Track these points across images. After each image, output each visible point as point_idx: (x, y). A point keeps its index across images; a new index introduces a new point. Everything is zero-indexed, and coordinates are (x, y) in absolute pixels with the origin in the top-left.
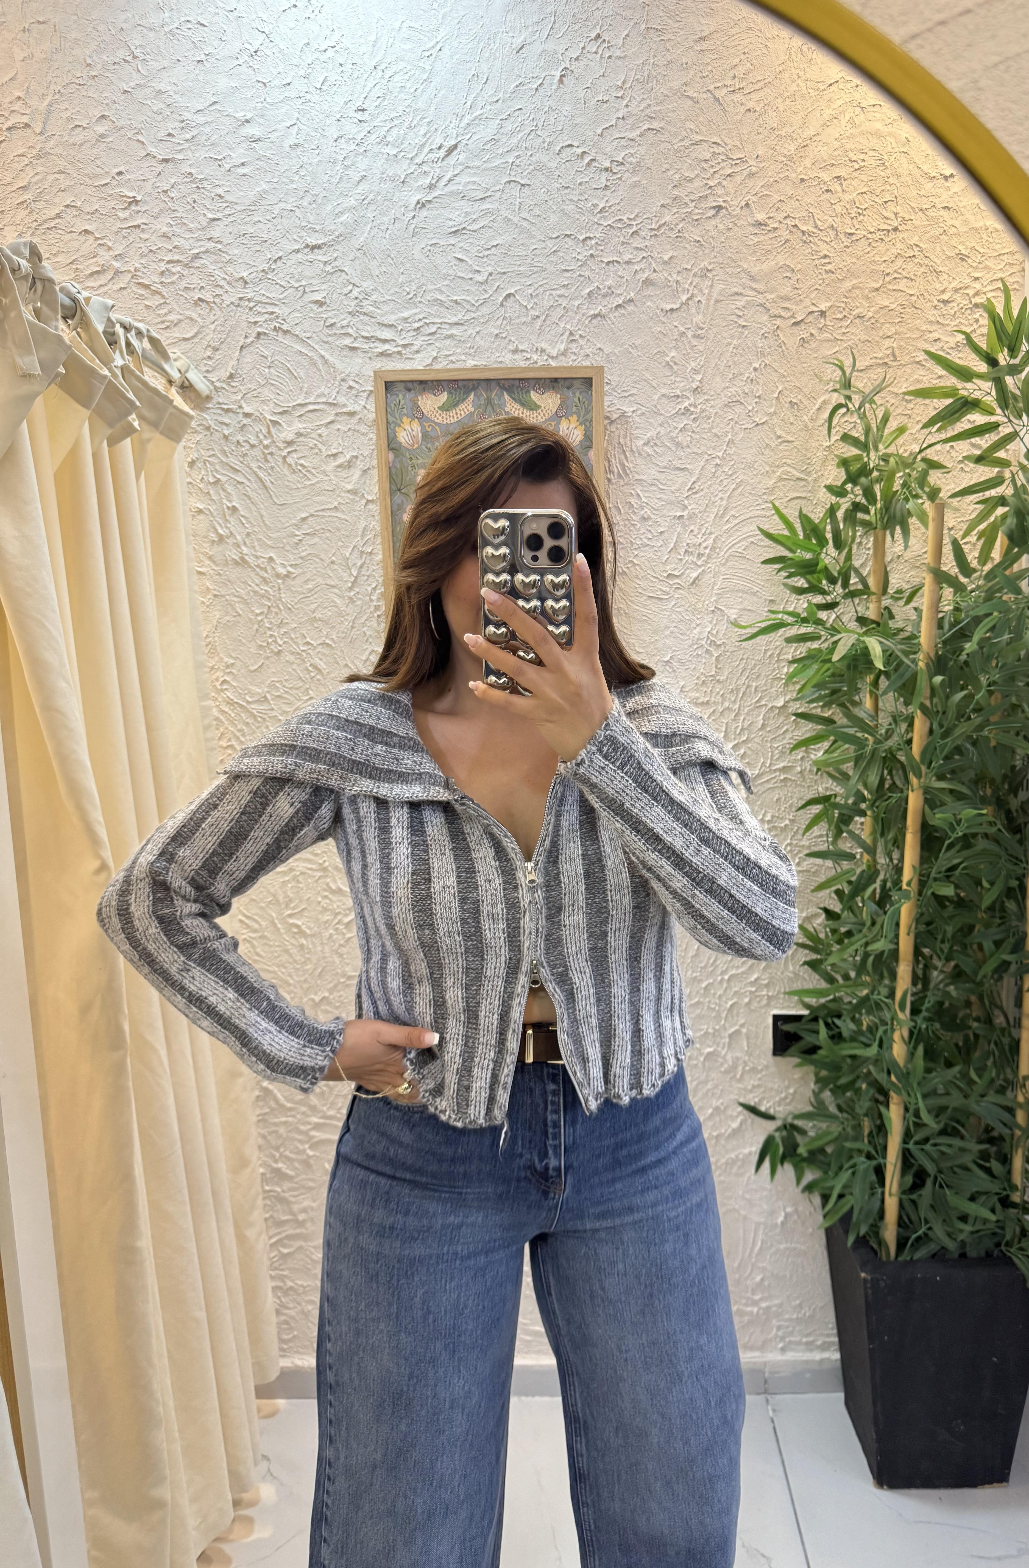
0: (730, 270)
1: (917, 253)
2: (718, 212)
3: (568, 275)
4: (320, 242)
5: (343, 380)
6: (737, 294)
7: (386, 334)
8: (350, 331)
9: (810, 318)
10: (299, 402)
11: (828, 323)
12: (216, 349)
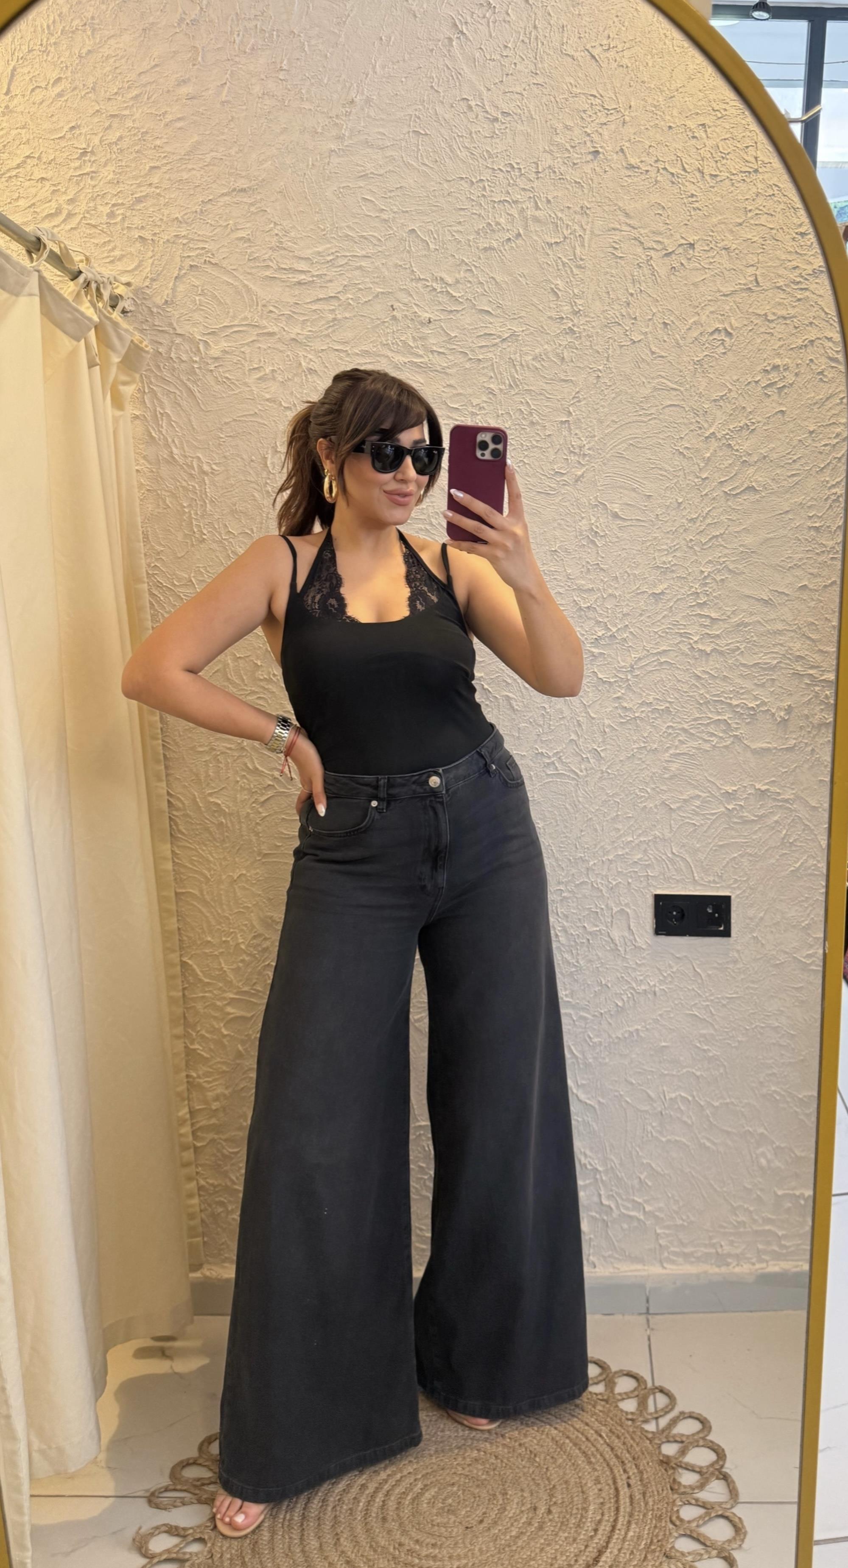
0: (606, 208)
1: (776, 192)
2: (595, 157)
3: (462, 213)
4: (245, 186)
5: (264, 306)
6: (614, 229)
7: (303, 266)
8: (271, 264)
9: (681, 250)
10: (225, 324)
11: (697, 254)
12: (153, 280)
